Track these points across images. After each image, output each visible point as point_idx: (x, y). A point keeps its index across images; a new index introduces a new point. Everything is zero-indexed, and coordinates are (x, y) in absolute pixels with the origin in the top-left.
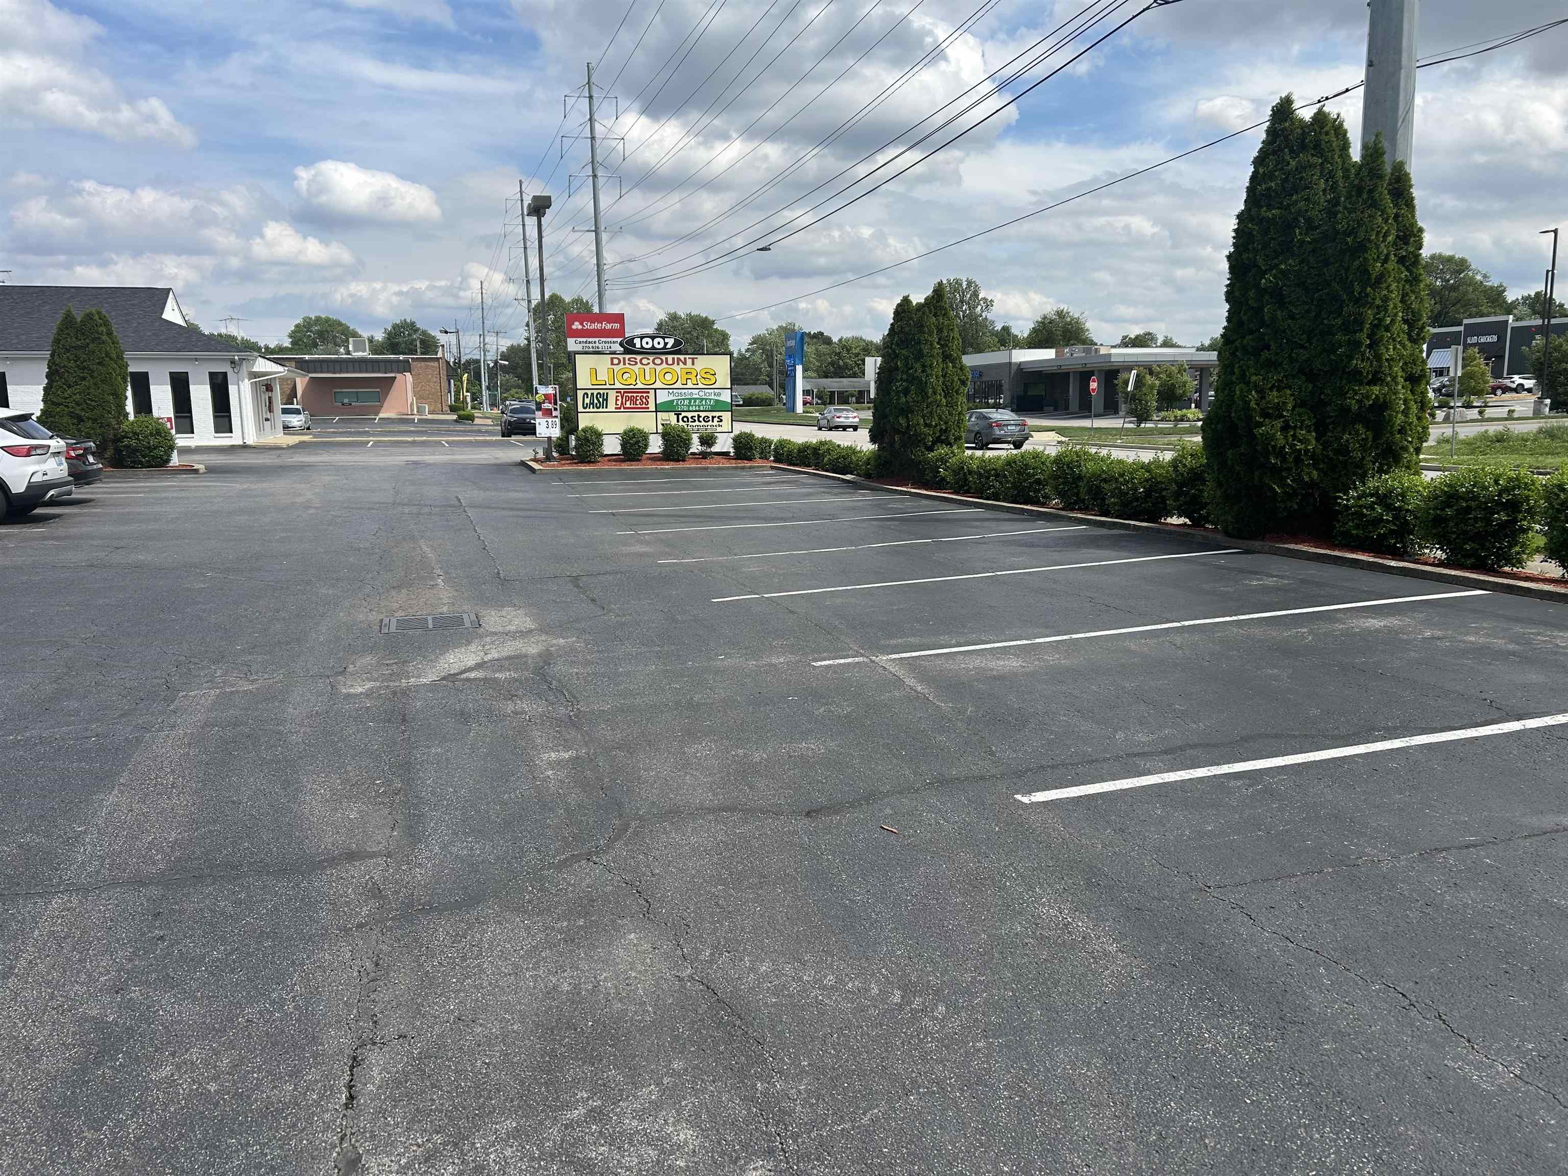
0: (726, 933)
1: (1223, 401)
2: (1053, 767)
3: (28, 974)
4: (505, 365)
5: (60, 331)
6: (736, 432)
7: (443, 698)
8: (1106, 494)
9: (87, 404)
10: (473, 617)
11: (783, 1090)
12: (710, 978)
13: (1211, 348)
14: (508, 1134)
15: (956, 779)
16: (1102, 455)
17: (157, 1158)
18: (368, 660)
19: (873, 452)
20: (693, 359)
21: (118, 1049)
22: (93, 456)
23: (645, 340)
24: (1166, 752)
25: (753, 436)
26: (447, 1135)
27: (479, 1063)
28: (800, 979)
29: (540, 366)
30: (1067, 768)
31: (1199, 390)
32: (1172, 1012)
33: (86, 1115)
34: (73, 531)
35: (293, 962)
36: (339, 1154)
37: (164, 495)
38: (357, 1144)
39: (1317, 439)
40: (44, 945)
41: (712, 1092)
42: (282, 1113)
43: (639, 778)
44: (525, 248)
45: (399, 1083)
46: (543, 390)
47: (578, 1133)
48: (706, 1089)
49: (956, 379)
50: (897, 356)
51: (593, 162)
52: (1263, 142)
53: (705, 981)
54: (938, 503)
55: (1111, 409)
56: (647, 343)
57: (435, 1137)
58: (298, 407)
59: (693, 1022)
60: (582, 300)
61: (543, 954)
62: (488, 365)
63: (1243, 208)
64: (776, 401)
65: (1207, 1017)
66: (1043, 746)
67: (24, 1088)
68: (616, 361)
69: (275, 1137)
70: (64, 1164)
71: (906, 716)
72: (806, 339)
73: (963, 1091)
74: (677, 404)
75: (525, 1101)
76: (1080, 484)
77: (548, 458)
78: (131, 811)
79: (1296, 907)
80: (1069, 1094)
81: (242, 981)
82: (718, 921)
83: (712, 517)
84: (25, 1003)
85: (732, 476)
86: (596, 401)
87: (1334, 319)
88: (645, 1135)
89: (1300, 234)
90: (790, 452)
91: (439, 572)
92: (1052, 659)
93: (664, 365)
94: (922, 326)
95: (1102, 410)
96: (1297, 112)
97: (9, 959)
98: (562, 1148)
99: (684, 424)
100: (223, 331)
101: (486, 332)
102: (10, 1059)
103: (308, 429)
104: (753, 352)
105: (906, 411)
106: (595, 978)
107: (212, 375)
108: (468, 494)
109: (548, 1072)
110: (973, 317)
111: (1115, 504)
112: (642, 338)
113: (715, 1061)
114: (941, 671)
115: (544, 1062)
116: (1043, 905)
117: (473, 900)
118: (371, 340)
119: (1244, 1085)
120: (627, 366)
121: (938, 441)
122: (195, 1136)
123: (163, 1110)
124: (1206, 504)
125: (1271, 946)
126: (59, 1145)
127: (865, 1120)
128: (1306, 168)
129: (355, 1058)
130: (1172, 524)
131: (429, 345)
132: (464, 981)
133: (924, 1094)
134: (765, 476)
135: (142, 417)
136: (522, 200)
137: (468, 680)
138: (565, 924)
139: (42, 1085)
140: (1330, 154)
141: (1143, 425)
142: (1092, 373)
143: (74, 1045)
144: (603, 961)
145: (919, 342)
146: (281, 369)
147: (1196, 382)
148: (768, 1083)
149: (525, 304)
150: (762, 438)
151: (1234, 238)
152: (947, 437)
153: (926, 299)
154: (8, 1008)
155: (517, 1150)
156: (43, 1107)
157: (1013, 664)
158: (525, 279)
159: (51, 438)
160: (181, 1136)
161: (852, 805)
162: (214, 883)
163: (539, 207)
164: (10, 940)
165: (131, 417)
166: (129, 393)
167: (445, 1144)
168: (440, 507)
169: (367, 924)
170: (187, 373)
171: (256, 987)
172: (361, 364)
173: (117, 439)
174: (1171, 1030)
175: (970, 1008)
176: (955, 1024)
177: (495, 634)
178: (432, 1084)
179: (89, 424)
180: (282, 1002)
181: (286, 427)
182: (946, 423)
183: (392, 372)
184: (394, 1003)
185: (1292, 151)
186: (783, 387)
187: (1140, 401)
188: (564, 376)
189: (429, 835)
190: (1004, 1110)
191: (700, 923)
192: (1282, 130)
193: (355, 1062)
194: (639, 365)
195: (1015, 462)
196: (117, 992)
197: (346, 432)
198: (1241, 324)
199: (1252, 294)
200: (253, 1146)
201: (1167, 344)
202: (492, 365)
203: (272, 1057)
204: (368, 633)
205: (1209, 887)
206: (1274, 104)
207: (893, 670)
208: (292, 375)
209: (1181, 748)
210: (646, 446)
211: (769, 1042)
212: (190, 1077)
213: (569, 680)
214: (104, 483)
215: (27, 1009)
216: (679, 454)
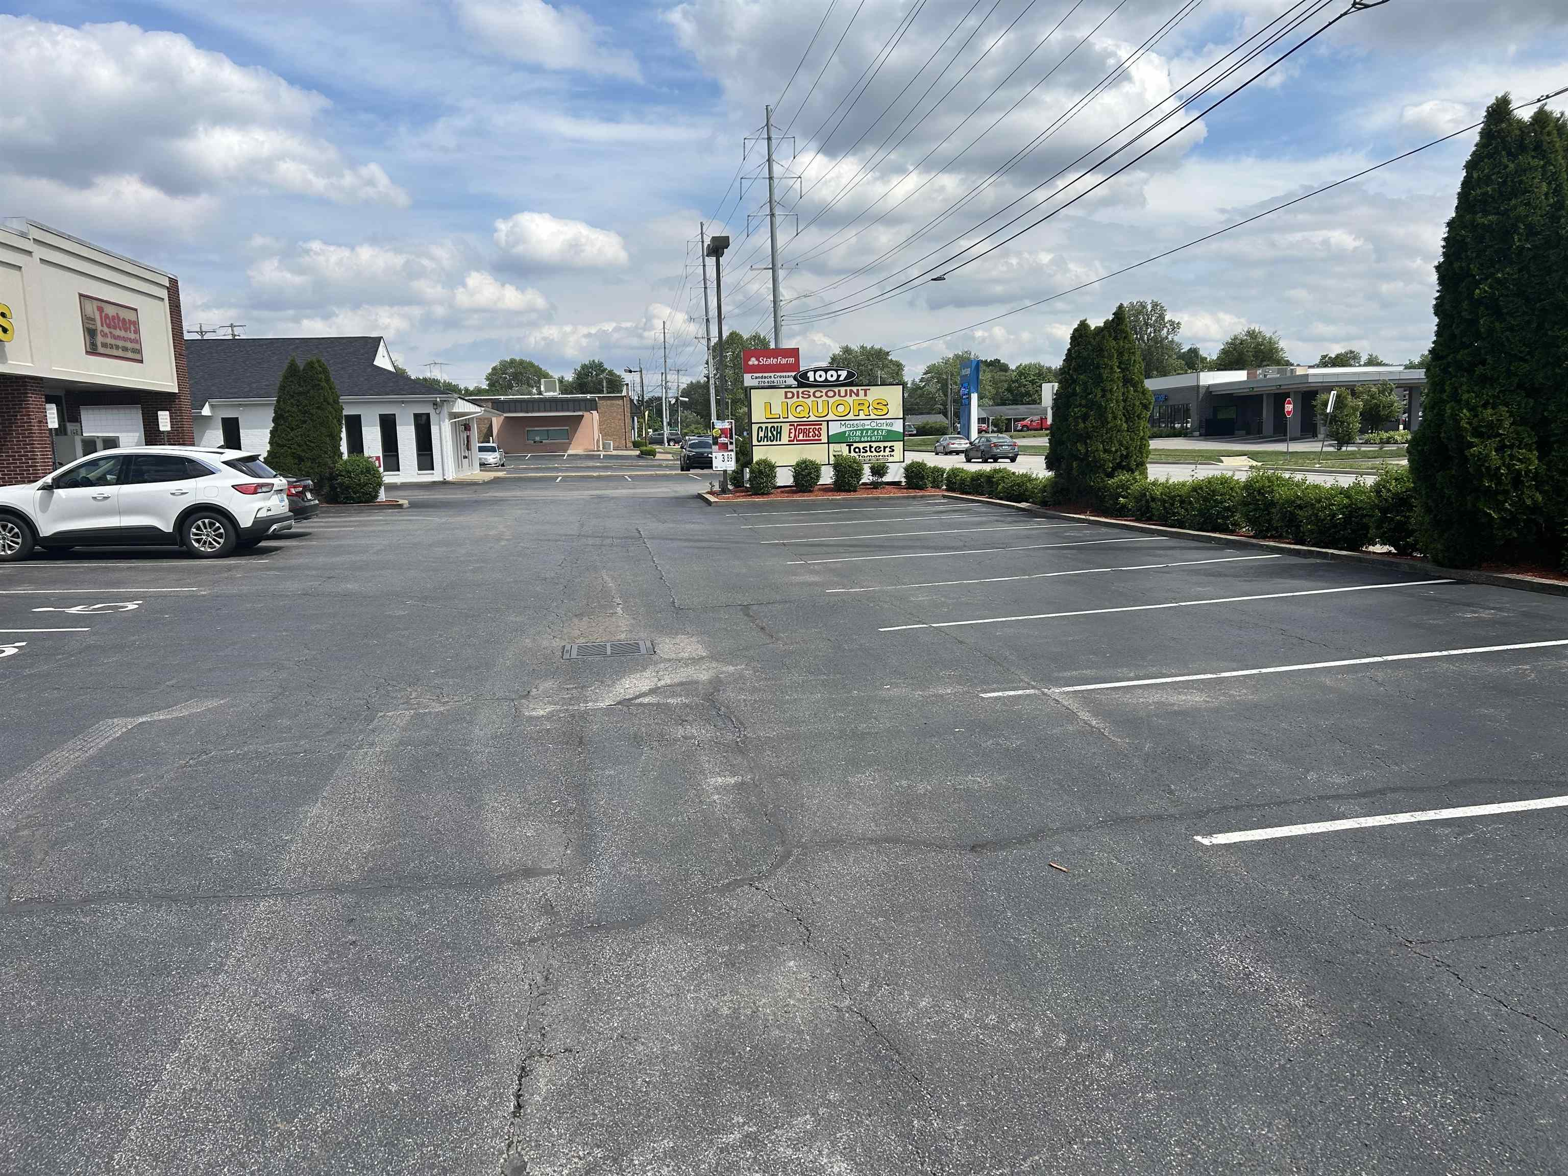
0: (886, 966)
1: (1431, 421)
2: (1237, 808)
3: (236, 971)
4: (685, 402)
5: (286, 377)
6: (908, 461)
7: (617, 722)
8: (1301, 521)
9: (307, 445)
10: (649, 644)
11: (940, 1129)
12: (868, 1010)
13: (1420, 366)
14: (665, 1153)
15: (1132, 818)
16: (1296, 479)
17: (341, 1153)
18: (549, 684)
19: (1048, 479)
20: (865, 391)
21: (312, 1046)
22: (311, 493)
23: (818, 373)
24: (1364, 795)
25: (925, 465)
26: (607, 1150)
27: (639, 1081)
28: (961, 1017)
29: (718, 402)
30: (1253, 809)
31: (1408, 410)
32: (1366, 1074)
33: (280, 1107)
34: (293, 562)
35: (470, 973)
36: (506, 1161)
37: (371, 529)
38: (523, 1152)
39: (1540, 459)
40: (252, 945)
41: (867, 1126)
42: (455, 1117)
43: (802, 805)
44: (705, 288)
45: (563, 1096)
46: (719, 425)
47: (732, 1158)
48: (862, 1122)
49: (1137, 403)
50: (1074, 381)
51: (770, 202)
52: (1476, 145)
53: (863, 1013)
54: (1117, 531)
55: (1308, 431)
56: (820, 376)
57: (596, 1150)
58: (494, 445)
59: (851, 1055)
60: (760, 336)
61: (705, 977)
62: (670, 402)
63: (1454, 215)
64: (951, 430)
65: (1405, 1082)
66: (1226, 786)
67: (227, 1078)
68: (790, 395)
69: (448, 1140)
70: (258, 1152)
71: (1078, 751)
72: (982, 367)
73: (1131, 1143)
74: (849, 435)
75: (683, 1122)
76: (1273, 510)
77: (724, 490)
78: (332, 822)
79: (1511, 968)
80: (1247, 1155)
81: (423, 987)
82: (878, 953)
83: (882, 546)
84: (232, 999)
85: (901, 505)
86: (770, 434)
87: (1560, 330)
88: (799, 1164)
89: (1519, 240)
90: (963, 481)
91: (618, 601)
92: (1240, 694)
93: (837, 397)
94: (1102, 350)
95: (1299, 435)
96: (1515, 112)
97: (220, 956)
98: (717, 1171)
99: (856, 455)
100: (428, 375)
101: (668, 370)
102: (217, 1050)
103: (503, 465)
104: (928, 381)
105: (1085, 437)
106: (754, 1004)
107: (417, 417)
108: (649, 526)
109: (706, 1095)
110: (1158, 341)
111: (1312, 532)
112: (815, 371)
113: (872, 1095)
114: (1118, 705)
115: (702, 1084)
116: (1223, 952)
117: (637, 920)
118: (561, 381)
119: (1445, 1158)
120: (801, 399)
121: (1119, 467)
122: (376, 1133)
123: (348, 1107)
124: (1413, 531)
125: (1481, 1010)
126: (255, 1134)
127: (1026, 1166)
128: (1525, 171)
129: (523, 1069)
130: (1374, 553)
131: (615, 384)
132: (628, 999)
133: (1089, 1143)
134: (937, 504)
135: (355, 457)
136: (703, 242)
137: (641, 704)
138: (727, 948)
139: (242, 1077)
140: (1553, 156)
141: (1344, 449)
142: (1287, 395)
143: (273, 1040)
144: (762, 987)
145: (1098, 367)
146: (478, 409)
147: (1405, 402)
148: (925, 1121)
149: (705, 342)
150: (935, 467)
151: (1444, 247)
152: (1129, 464)
153: (1105, 323)
154: (217, 1002)
155: (673, 1170)
156: (242, 1097)
157: (1197, 699)
158: (705, 318)
159: (275, 476)
160: (363, 1132)
161: (1020, 842)
162: (401, 894)
163: (718, 247)
164: (222, 938)
165: (345, 456)
166: (344, 435)
167: (604, 1158)
168: (621, 538)
169: (539, 939)
170: (395, 415)
171: (435, 995)
172: (553, 403)
173: (332, 478)
174: (1364, 1093)
175: (1140, 1056)
176: (1123, 1072)
177: (670, 660)
178: (594, 1098)
179: (309, 464)
180: (459, 1010)
181: (482, 465)
182: (1127, 448)
183: (580, 410)
184: (561, 1017)
185: (1509, 154)
186: (957, 415)
187: (1342, 422)
188: (742, 411)
189: (600, 855)
190: (1175, 1168)
191: (860, 954)
192: (1498, 132)
193: (524, 1072)
194: (812, 398)
195: (1201, 488)
196: (313, 993)
197: (537, 468)
198: (1453, 337)
199: (1465, 305)
200: (427, 1147)
201: (1372, 362)
202: (673, 401)
203: (448, 1062)
204: (550, 659)
205: (1411, 942)
206: (1489, 104)
207: (1066, 703)
208: (488, 415)
209: (1382, 792)
210: (818, 477)
211: (927, 1079)
212: (373, 1076)
213: (737, 706)
214: (320, 518)
215: (233, 1004)
216: (849, 484)
